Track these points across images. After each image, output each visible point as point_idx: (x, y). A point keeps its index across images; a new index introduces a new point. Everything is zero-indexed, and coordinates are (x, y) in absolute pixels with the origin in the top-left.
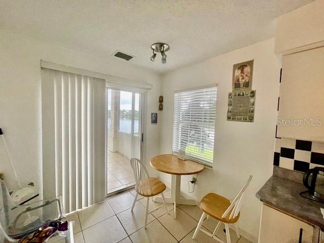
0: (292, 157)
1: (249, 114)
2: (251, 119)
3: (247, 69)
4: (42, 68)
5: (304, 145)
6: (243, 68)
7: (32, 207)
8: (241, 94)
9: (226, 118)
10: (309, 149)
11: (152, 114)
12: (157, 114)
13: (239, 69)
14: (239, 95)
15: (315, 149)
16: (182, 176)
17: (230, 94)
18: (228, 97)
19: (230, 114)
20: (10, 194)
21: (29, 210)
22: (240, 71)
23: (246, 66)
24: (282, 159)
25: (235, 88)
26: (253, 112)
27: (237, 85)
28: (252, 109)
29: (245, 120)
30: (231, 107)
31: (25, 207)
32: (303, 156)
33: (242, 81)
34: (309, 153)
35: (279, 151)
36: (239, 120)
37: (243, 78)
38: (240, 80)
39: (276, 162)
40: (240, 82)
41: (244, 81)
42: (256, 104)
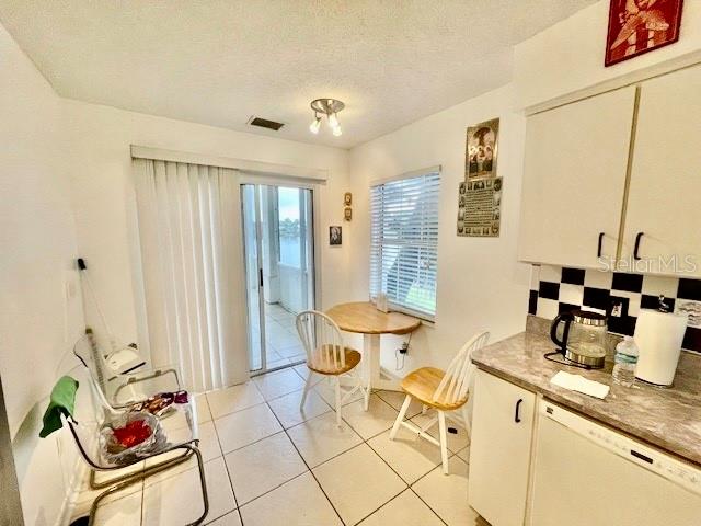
0: (556, 297)
1: (492, 223)
2: (495, 231)
3: (488, 137)
4: (134, 158)
5: (573, 276)
6: (483, 135)
7: (137, 378)
8: (480, 184)
9: (456, 230)
10: (580, 282)
11: (331, 228)
12: (340, 228)
13: (476, 135)
14: (476, 187)
15: (589, 282)
16: (382, 335)
17: (462, 187)
18: (458, 192)
19: (462, 223)
20: (106, 357)
21: (132, 381)
22: (478, 140)
23: (487, 130)
24: (541, 301)
25: (470, 172)
26: (498, 218)
27: (473, 168)
28: (496, 212)
29: (486, 233)
30: (463, 211)
31: (128, 377)
32: (572, 295)
33: (481, 160)
34: (581, 288)
35: (537, 289)
36: (476, 234)
37: (483, 155)
38: (479, 158)
39: (533, 308)
40: (478, 162)
41: (484, 158)
42: (503, 203)
